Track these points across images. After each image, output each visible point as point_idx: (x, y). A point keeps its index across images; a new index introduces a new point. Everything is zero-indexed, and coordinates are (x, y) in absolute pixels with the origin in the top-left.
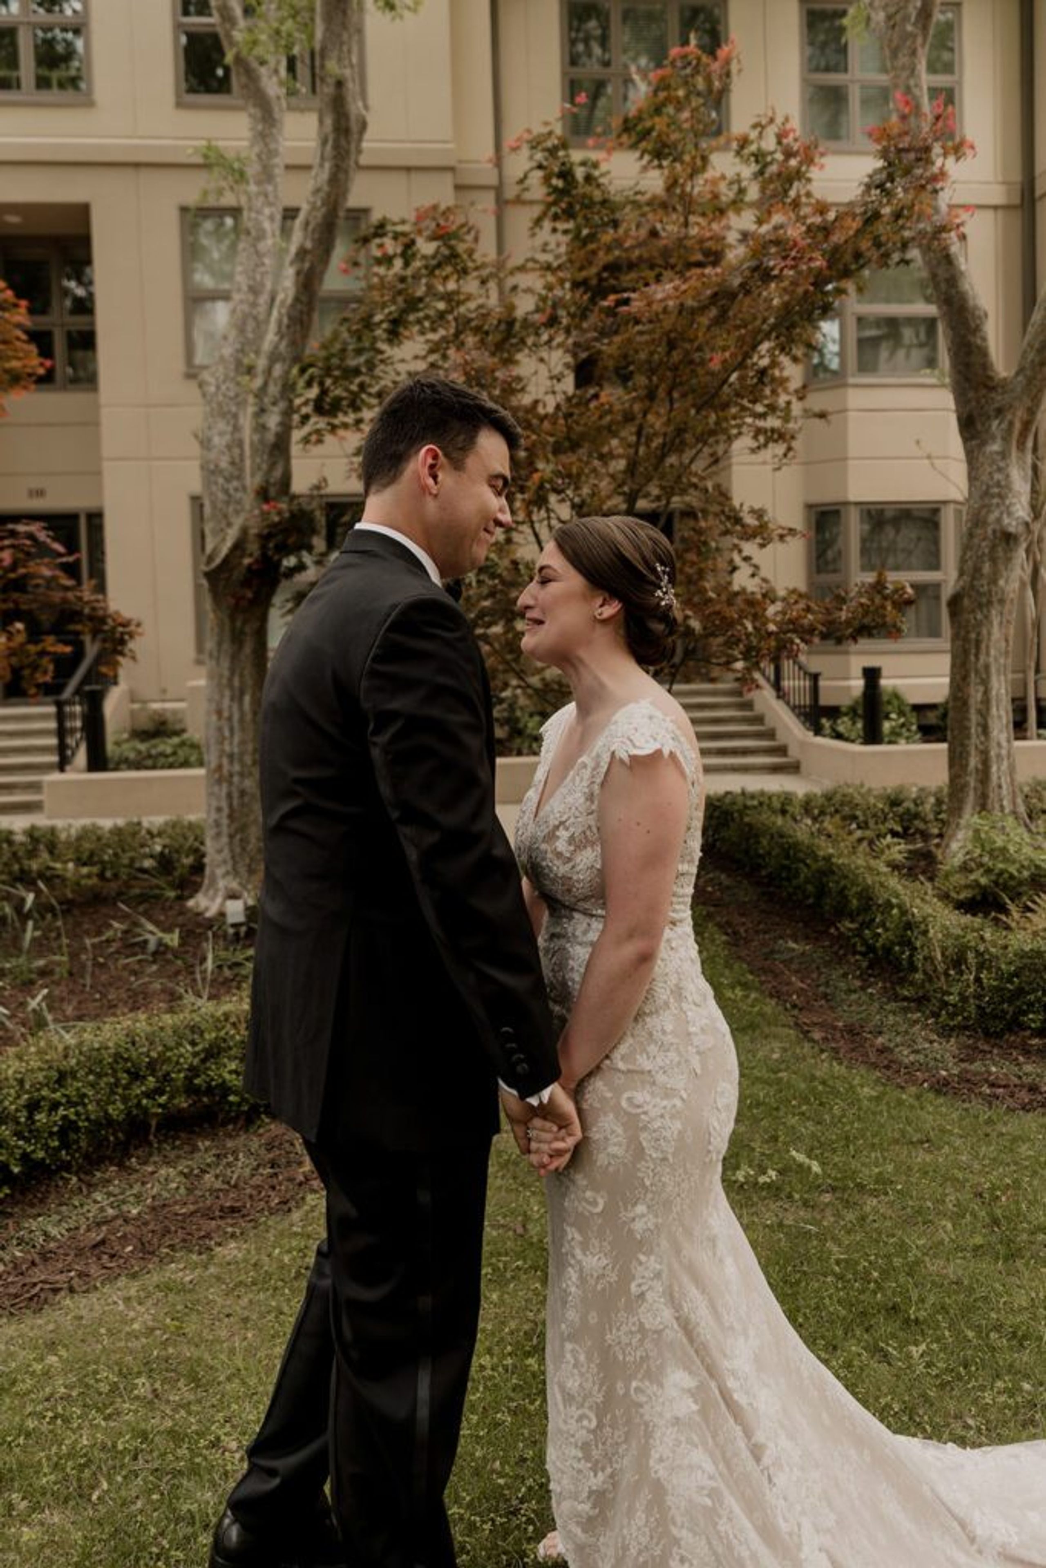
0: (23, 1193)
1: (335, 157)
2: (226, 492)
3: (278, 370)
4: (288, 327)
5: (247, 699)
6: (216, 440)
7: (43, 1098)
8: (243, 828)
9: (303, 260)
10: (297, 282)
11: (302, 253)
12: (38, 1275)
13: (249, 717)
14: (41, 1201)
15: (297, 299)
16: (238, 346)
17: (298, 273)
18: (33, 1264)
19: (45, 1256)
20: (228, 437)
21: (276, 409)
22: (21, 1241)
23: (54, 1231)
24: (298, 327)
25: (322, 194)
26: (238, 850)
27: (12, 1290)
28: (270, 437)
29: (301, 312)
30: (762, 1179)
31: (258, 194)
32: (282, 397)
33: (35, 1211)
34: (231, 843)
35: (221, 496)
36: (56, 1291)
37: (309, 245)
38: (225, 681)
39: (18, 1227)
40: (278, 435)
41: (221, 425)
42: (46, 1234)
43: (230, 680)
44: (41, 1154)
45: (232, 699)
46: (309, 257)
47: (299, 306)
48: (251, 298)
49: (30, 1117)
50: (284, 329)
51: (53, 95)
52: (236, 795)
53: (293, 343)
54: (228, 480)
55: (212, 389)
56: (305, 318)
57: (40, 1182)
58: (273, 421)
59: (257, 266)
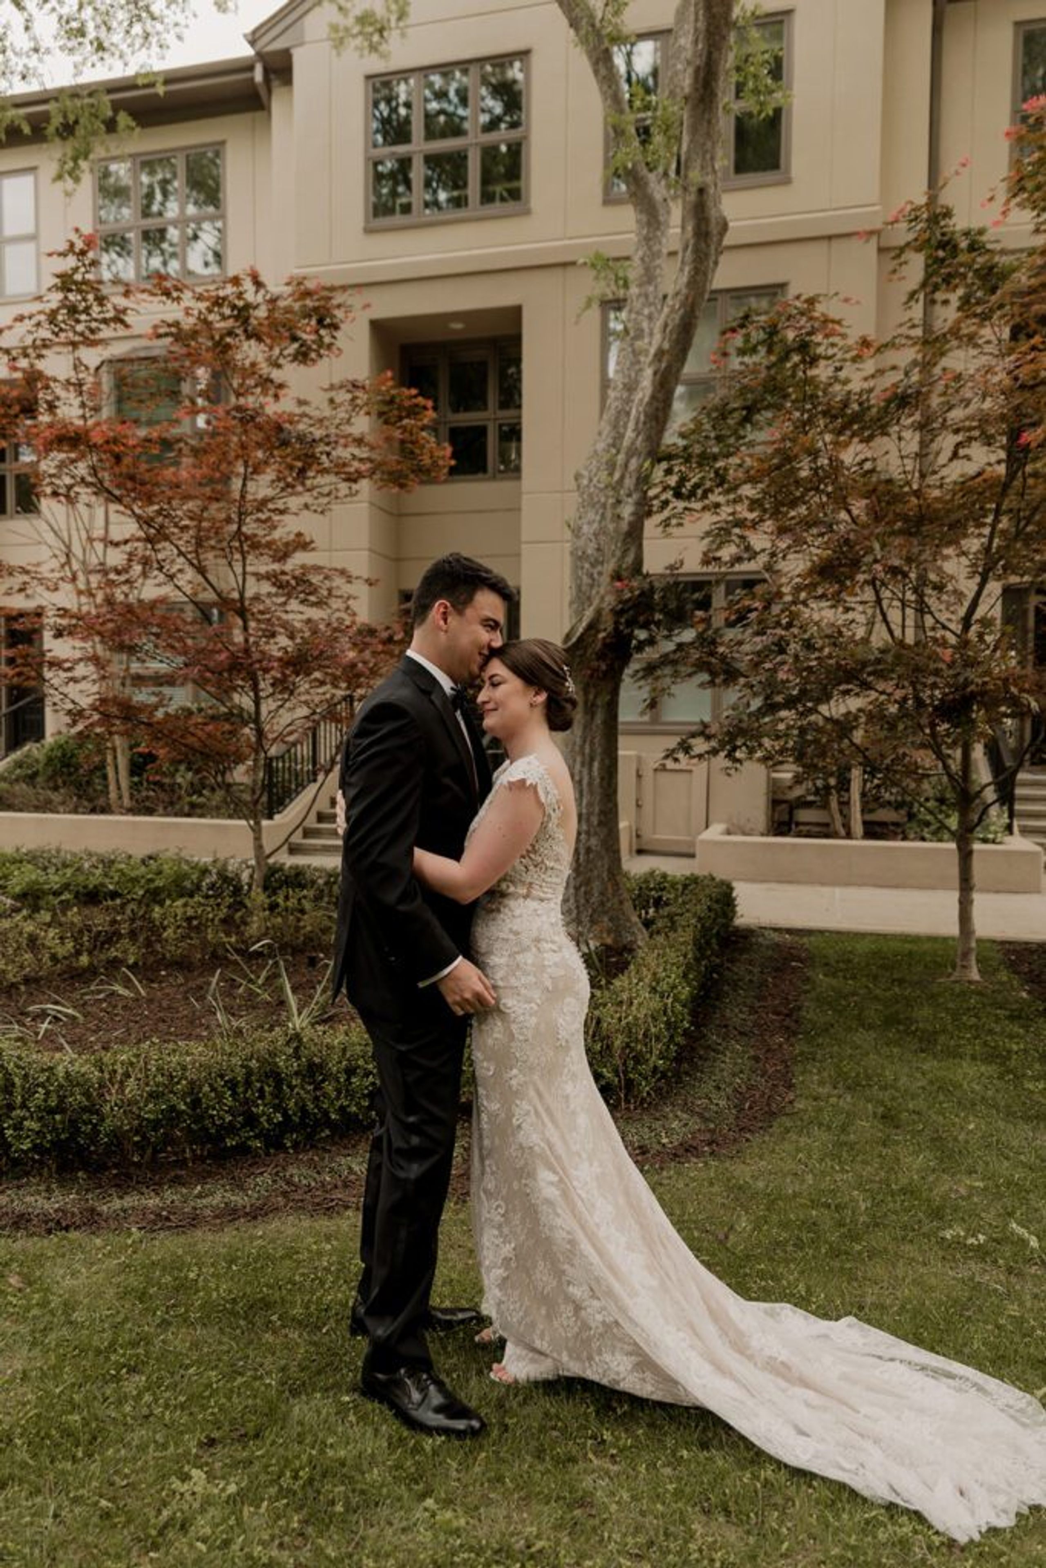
0: (341, 1138)
1: (694, 261)
2: (591, 576)
3: (634, 463)
4: (645, 423)
5: (596, 765)
6: (585, 528)
7: (359, 1067)
8: (588, 882)
9: (660, 361)
10: (653, 381)
11: (660, 354)
12: (338, 1194)
13: (597, 781)
14: (354, 1146)
15: (653, 397)
16: (610, 441)
17: (655, 373)
18: (336, 1187)
19: (346, 1185)
20: (595, 526)
21: (630, 500)
22: (332, 1170)
23: (356, 1168)
24: (654, 423)
25: (680, 297)
26: (582, 901)
27: (317, 1200)
28: (624, 526)
29: (657, 409)
30: (971, 1241)
31: (640, 295)
32: (636, 489)
33: (346, 1152)
34: (576, 895)
35: (586, 580)
36: (347, 1207)
37: (666, 346)
38: (577, 748)
39: (332, 1160)
40: (630, 524)
41: (591, 515)
42: (350, 1168)
43: (582, 747)
44: (354, 1109)
45: (583, 764)
46: (666, 359)
47: (655, 404)
48: (625, 395)
49: (348, 1079)
50: (641, 425)
51: (497, 207)
52: (582, 851)
53: (648, 438)
54: (593, 566)
55: (585, 482)
56: (660, 414)
57: (356, 1133)
58: (627, 511)
59: (632, 364)
